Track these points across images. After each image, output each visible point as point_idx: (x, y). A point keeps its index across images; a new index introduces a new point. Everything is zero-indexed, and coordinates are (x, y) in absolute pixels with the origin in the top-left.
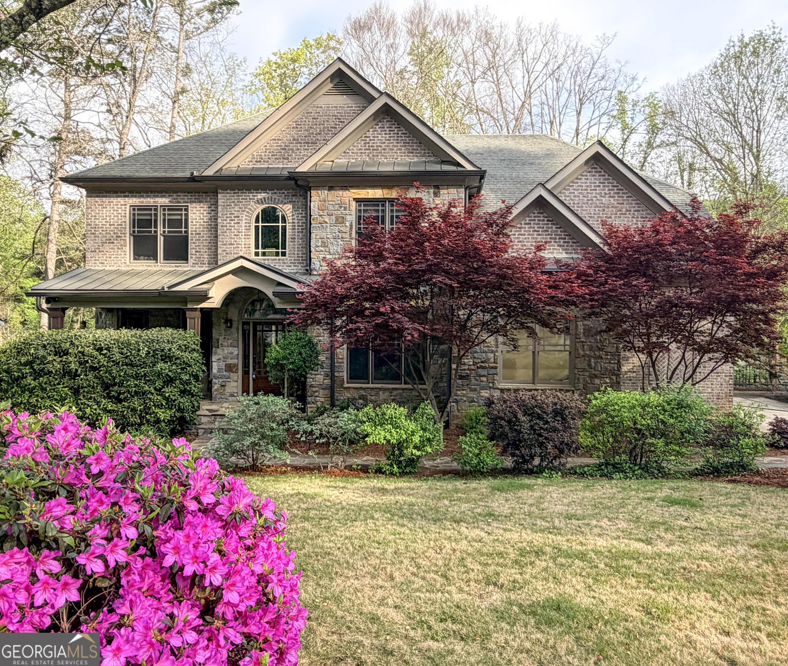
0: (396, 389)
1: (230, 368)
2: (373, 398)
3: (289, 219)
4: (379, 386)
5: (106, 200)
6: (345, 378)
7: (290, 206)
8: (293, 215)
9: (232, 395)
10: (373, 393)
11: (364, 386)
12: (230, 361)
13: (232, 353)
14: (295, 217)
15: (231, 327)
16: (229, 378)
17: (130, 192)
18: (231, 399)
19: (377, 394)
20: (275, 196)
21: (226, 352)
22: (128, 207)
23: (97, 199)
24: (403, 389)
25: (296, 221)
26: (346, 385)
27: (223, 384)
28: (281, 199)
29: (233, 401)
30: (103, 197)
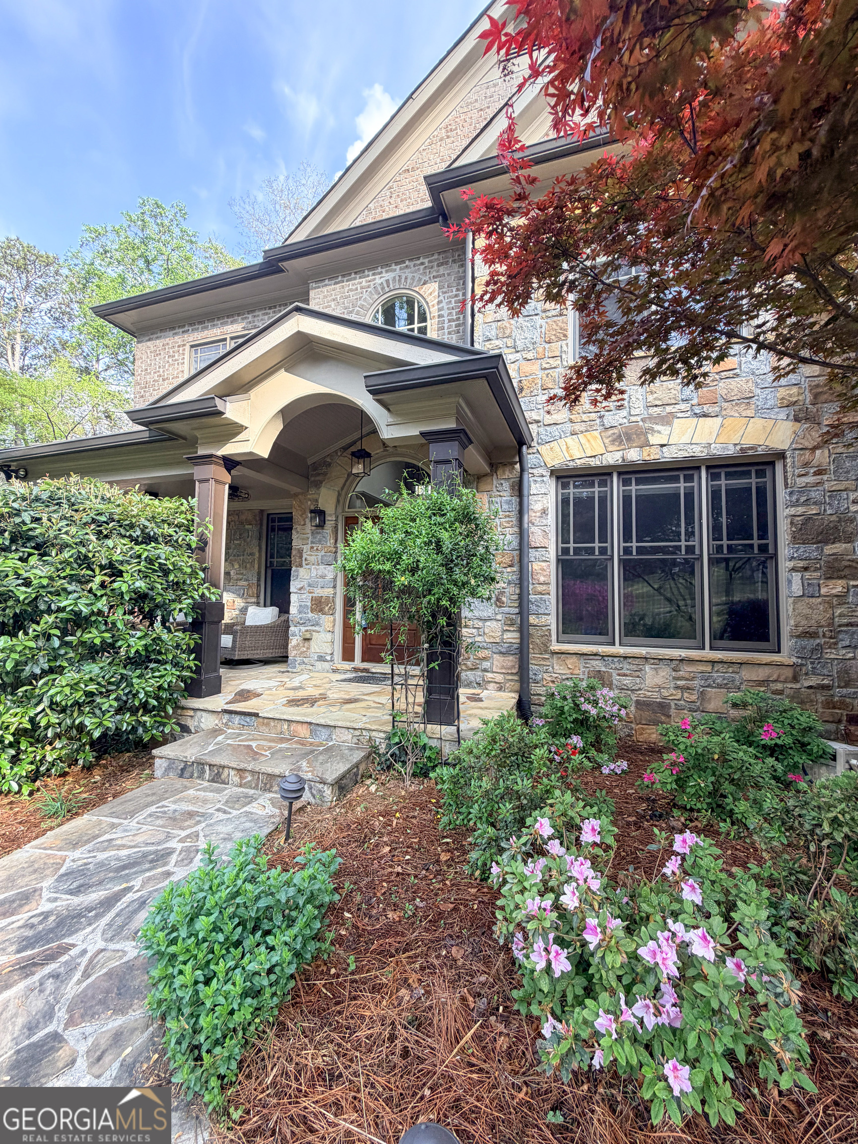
0: (691, 661)
1: (319, 605)
2: (627, 681)
3: (432, 312)
4: (643, 651)
5: (159, 343)
6: (553, 627)
7: (433, 286)
8: (439, 302)
9: (321, 659)
10: (626, 666)
11: (601, 649)
12: (319, 592)
13: (323, 577)
14: (444, 304)
15: (322, 525)
16: (317, 624)
17: (191, 325)
18: (319, 665)
19: (638, 673)
20: (408, 273)
21: (314, 573)
22: (187, 347)
23: (149, 343)
24: (713, 663)
25: (445, 313)
26: (555, 647)
27: (308, 636)
28: (417, 276)
29: (323, 671)
30: (157, 338)
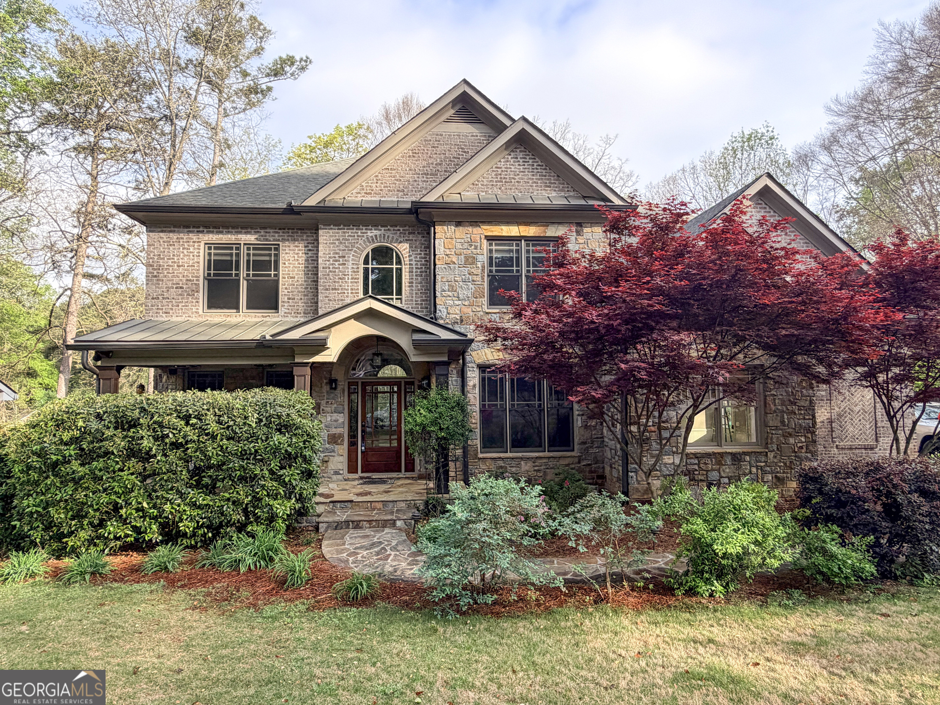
0: (540, 458)
1: (334, 439)
2: (514, 469)
3: (406, 260)
4: (520, 455)
5: (174, 236)
6: (479, 446)
7: (406, 245)
8: (410, 256)
9: (336, 473)
10: (514, 463)
11: (502, 455)
12: (334, 431)
13: (336, 421)
14: (412, 258)
15: (335, 389)
16: (333, 451)
17: (206, 227)
18: (335, 477)
19: (518, 466)
20: (388, 234)
21: (329, 419)
22: (202, 244)
23: (162, 235)
24: (549, 458)
25: (414, 263)
26: (481, 455)
27: (326, 459)
28: (395, 237)
29: (338, 480)
30: (171, 232)
